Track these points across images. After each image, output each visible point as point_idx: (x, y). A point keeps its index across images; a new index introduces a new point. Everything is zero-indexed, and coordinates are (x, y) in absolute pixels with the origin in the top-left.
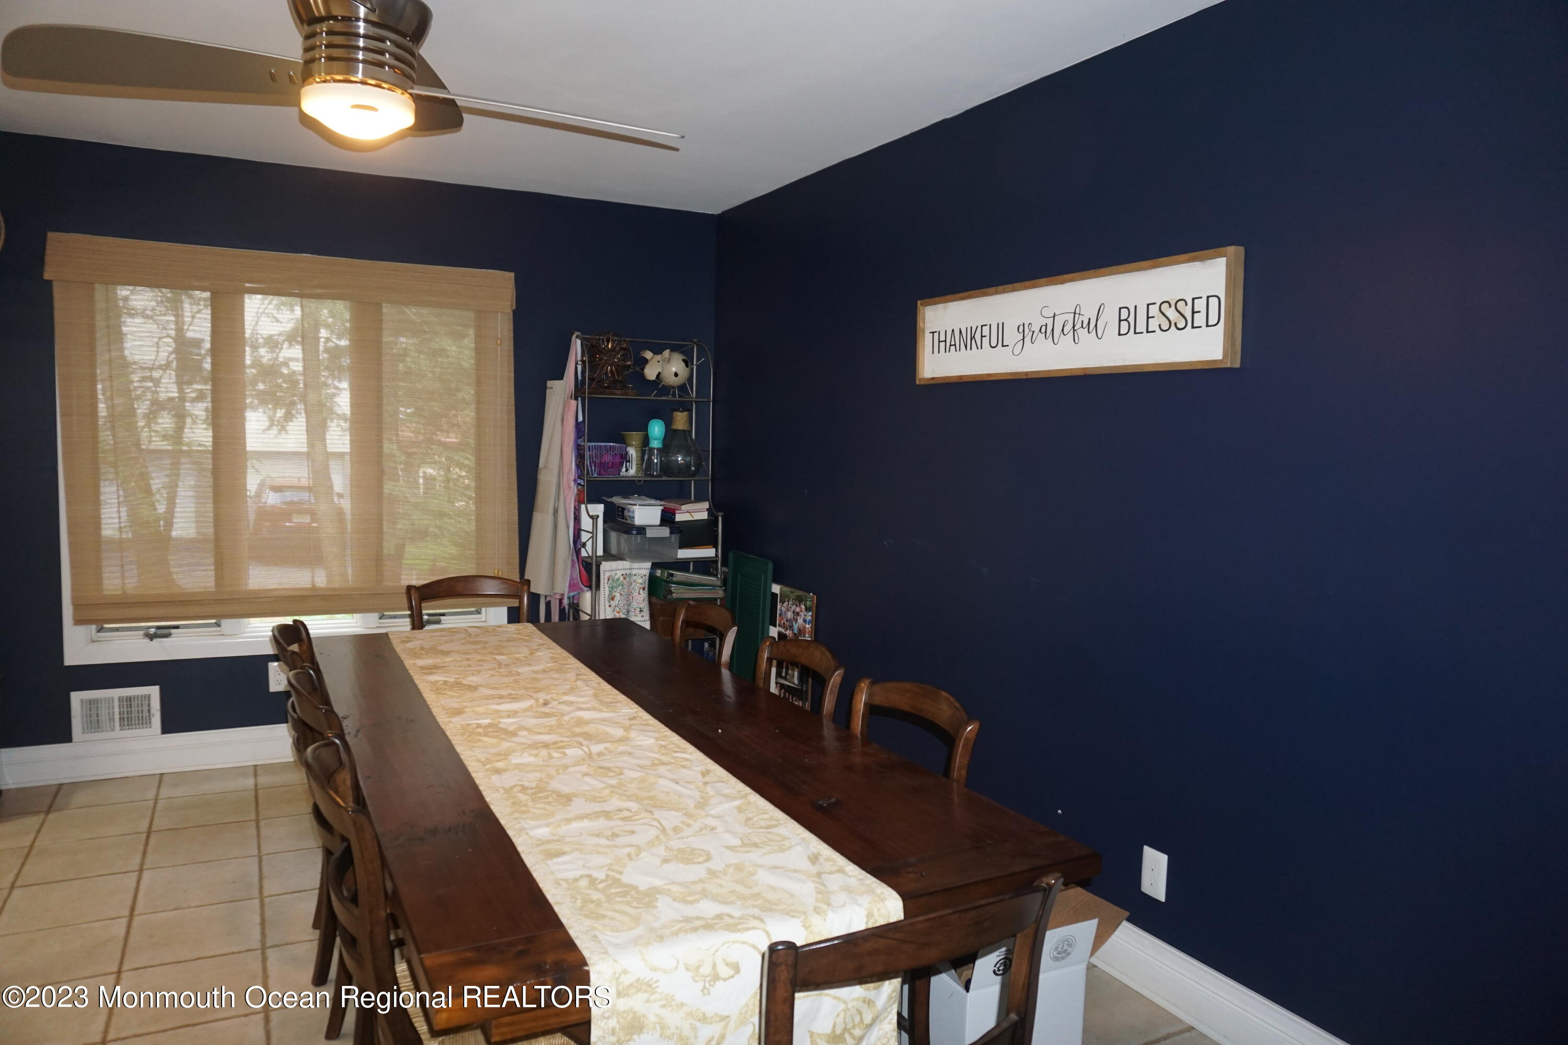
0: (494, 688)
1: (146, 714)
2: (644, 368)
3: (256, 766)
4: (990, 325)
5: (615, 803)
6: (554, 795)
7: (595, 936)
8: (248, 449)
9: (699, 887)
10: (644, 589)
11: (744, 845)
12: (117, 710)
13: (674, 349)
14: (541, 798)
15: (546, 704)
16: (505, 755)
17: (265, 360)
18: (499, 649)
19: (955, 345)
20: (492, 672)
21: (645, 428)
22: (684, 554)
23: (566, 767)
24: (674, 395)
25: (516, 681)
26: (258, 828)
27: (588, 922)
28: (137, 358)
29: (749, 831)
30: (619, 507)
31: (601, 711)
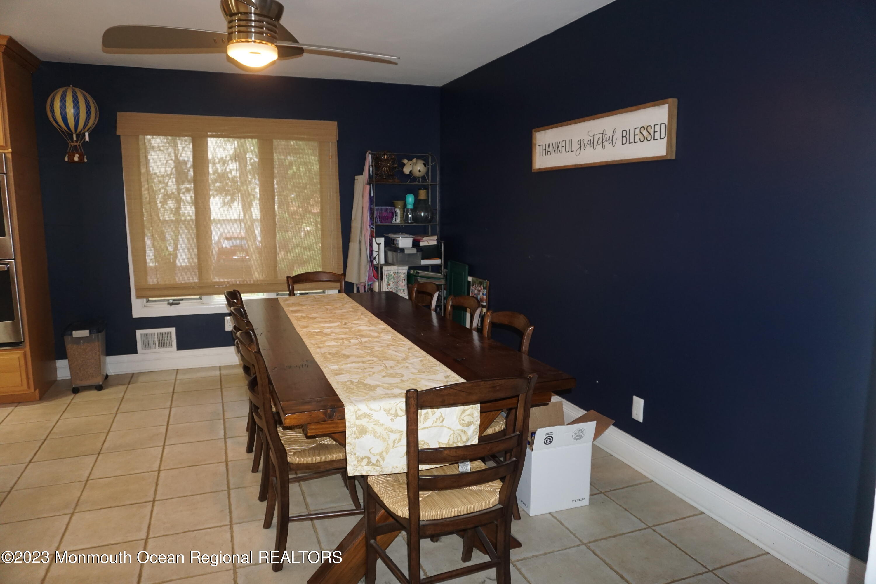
0: (323, 318)
1: (169, 341)
2: (403, 168)
3: (220, 366)
4: (566, 141)
5: (368, 358)
6: (342, 356)
7: (349, 398)
8: (212, 218)
9: (396, 385)
10: (405, 280)
11: (419, 372)
12: (156, 339)
13: (418, 158)
14: (336, 356)
15: (345, 324)
16: (324, 342)
17: (220, 171)
18: (328, 304)
19: (550, 151)
20: (323, 312)
21: (404, 199)
22: (424, 262)
23: (349, 346)
24: (419, 181)
25: (334, 316)
26: (222, 392)
27: (347, 394)
28: (156, 171)
29: (423, 368)
30: (392, 239)
31: (369, 326)
